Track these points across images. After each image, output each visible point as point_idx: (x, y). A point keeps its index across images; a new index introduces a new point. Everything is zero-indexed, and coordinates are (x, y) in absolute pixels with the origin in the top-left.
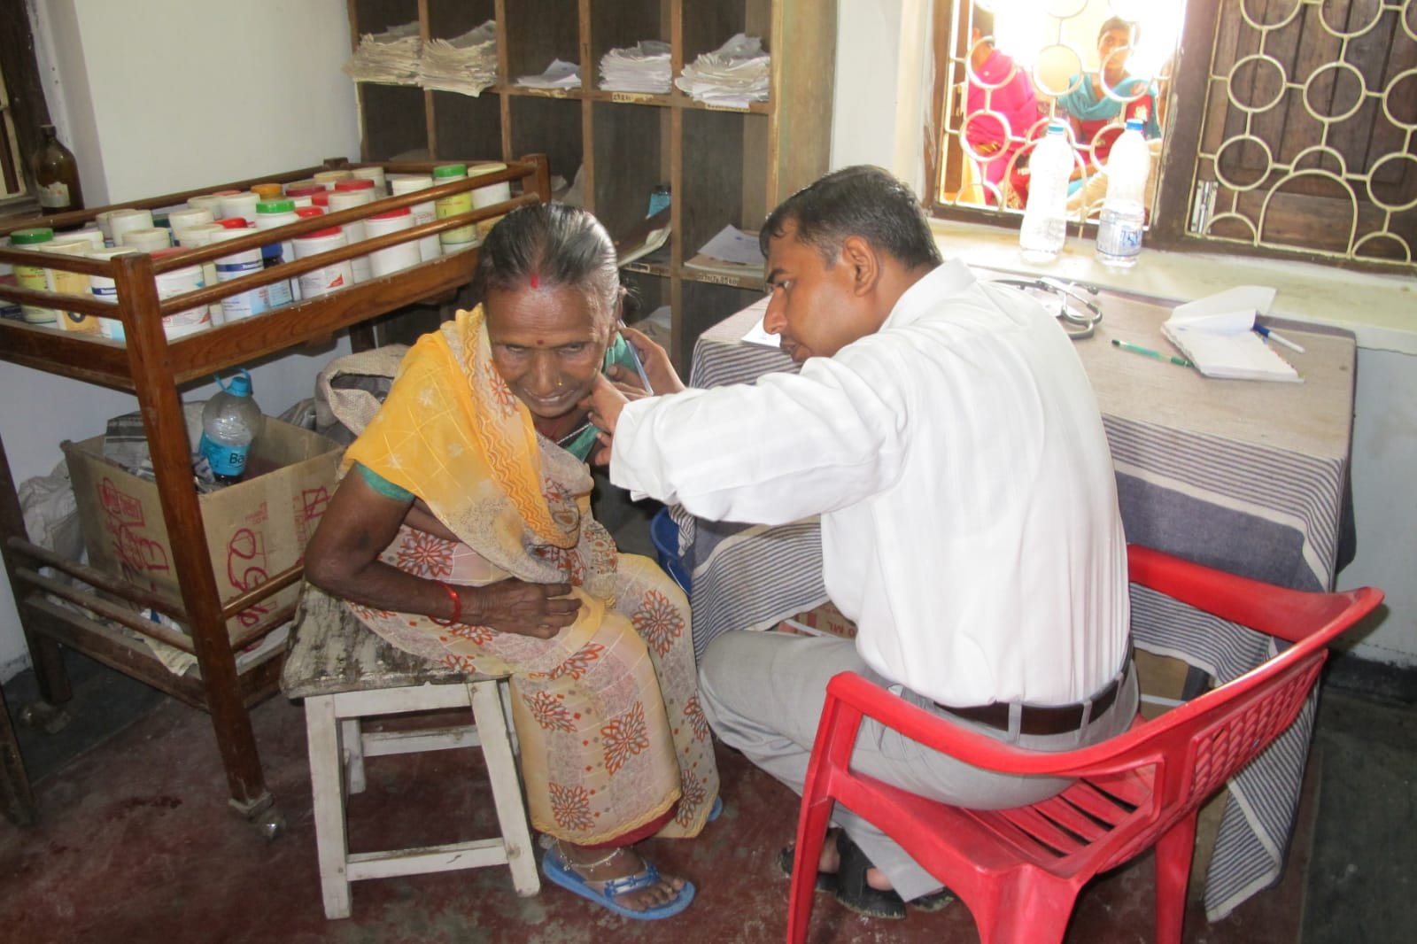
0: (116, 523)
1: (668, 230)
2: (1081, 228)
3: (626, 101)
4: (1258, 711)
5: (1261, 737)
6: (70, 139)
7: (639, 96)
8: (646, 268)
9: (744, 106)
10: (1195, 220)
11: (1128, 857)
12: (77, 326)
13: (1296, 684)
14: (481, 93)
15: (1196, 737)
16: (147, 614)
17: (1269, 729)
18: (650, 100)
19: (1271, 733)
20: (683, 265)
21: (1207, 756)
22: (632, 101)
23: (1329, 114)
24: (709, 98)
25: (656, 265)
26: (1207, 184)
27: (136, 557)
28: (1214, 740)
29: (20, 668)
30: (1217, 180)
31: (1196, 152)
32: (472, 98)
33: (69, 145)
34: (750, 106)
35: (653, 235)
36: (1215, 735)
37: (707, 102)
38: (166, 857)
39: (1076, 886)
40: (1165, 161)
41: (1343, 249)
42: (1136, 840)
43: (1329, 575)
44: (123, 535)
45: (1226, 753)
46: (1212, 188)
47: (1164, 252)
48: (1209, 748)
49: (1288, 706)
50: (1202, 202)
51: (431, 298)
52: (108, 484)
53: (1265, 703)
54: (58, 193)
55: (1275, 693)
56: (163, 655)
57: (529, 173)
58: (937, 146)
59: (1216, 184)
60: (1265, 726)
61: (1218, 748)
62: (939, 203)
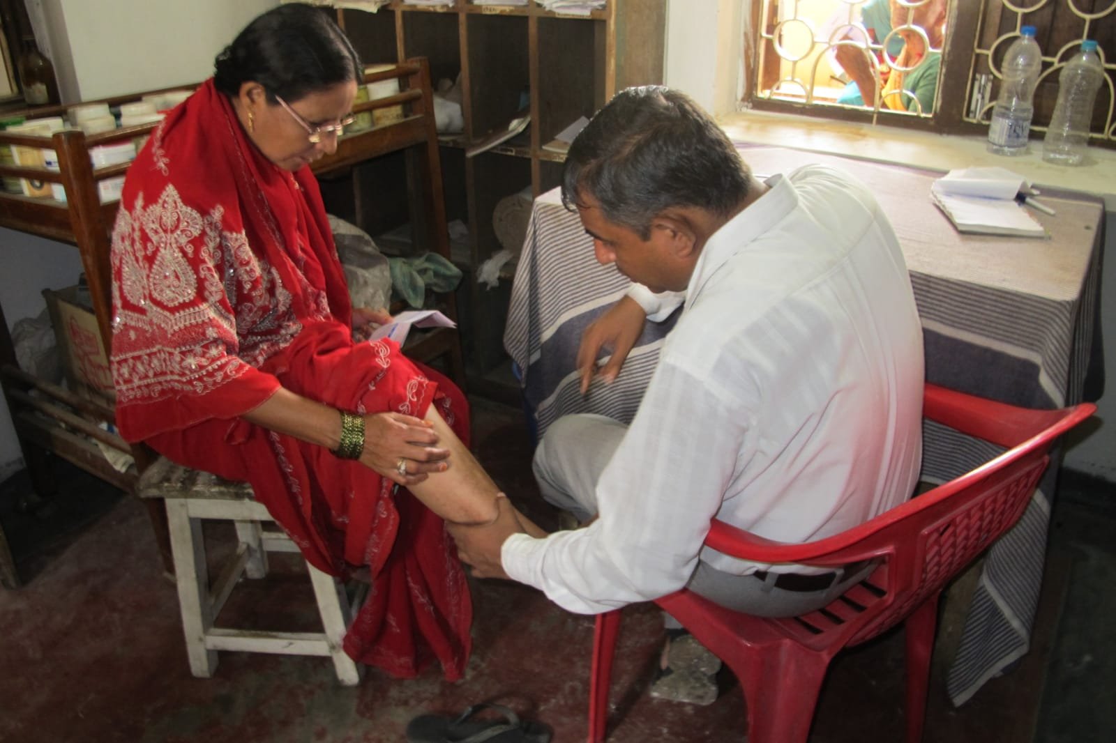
0: (81, 353)
1: (529, 119)
2: (875, 116)
3: (493, 13)
4: (982, 508)
5: (988, 531)
6: (50, 50)
7: (503, 8)
8: (512, 151)
9: (586, 13)
10: (973, 107)
11: (873, 634)
12: (38, 193)
13: (1017, 485)
14: (378, 10)
15: (925, 531)
16: (104, 426)
17: (995, 525)
18: (511, 11)
19: (999, 529)
20: (541, 148)
21: (936, 548)
22: (498, 12)
23: (1091, 12)
24: (558, 8)
25: (518, 149)
26: (984, 77)
27: (96, 380)
28: (942, 534)
29: (18, 467)
30: (992, 73)
31: (973, 50)
32: (371, 14)
33: (49, 55)
34: (592, 13)
35: (514, 123)
36: (941, 530)
37: (557, 11)
38: (116, 616)
39: (826, 658)
40: (946, 57)
41: (1101, 130)
42: (878, 620)
43: (1062, 393)
44: (86, 362)
45: (954, 545)
46: (988, 80)
47: (945, 136)
48: (937, 542)
49: (1012, 505)
50: (979, 92)
51: (329, 173)
52: (73, 321)
53: (988, 502)
54: (39, 91)
55: (998, 492)
56: (109, 456)
57: (413, 72)
58: (755, 47)
59: (991, 77)
60: (991, 522)
61: (946, 541)
62: (757, 97)
